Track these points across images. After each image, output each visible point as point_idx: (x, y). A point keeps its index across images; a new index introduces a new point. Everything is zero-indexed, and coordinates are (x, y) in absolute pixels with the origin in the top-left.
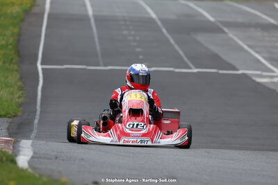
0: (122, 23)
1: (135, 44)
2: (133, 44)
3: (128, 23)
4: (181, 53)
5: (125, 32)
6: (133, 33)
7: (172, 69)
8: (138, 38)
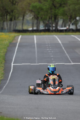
0: (47, 45)
1: (51, 54)
2: (50, 54)
3: (50, 45)
4: (68, 57)
5: (48, 49)
6: (51, 49)
7: (64, 63)
8: (52, 52)
